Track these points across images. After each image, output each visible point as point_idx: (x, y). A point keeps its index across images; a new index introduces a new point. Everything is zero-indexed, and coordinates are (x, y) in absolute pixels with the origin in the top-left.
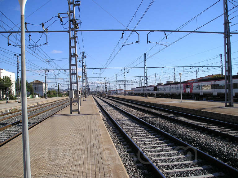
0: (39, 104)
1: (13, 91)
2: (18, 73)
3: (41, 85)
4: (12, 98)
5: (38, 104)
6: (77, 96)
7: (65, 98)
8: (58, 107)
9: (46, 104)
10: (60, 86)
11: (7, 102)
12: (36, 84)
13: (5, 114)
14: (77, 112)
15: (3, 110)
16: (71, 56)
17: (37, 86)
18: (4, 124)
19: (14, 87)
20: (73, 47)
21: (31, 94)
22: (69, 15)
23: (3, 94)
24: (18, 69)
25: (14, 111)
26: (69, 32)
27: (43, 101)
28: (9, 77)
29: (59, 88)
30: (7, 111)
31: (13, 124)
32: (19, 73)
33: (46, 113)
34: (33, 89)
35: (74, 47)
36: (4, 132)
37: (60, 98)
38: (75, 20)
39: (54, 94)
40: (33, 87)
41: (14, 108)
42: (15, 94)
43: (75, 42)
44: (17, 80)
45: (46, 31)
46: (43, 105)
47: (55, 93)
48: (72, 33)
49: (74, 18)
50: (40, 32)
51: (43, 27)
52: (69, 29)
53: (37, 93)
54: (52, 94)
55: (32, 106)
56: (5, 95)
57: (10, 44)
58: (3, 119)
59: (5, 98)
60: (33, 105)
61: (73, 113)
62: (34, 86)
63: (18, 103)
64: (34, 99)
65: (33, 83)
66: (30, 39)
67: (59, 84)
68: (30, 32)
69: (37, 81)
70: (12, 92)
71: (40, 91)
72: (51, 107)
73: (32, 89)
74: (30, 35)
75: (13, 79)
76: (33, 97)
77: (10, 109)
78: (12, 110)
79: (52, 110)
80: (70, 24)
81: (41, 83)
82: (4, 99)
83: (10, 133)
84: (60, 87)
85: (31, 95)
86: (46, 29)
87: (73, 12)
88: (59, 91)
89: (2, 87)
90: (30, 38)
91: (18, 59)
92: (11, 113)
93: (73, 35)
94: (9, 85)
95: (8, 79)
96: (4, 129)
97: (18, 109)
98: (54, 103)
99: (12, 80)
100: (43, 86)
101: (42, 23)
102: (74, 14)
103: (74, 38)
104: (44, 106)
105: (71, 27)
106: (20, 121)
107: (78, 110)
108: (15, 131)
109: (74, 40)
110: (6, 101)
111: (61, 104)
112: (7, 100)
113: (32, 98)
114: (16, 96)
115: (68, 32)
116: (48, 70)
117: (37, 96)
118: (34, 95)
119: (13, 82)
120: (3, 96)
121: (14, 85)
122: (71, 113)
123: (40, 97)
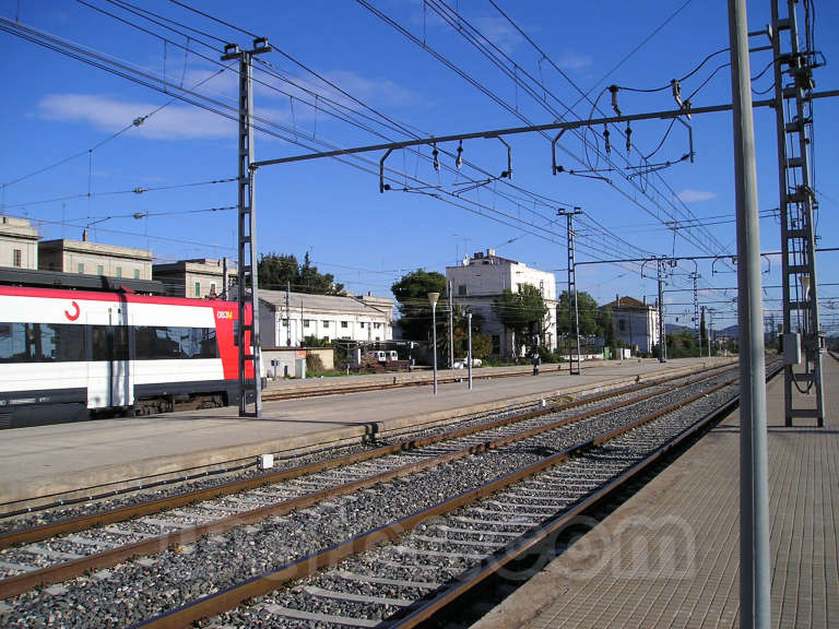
0: (641, 381)
1: (550, 335)
2: (570, 271)
3: (640, 315)
4: (546, 359)
5: (637, 380)
6: (812, 354)
7: (729, 360)
8: (712, 395)
9: (664, 380)
10: (707, 316)
11: (536, 372)
12: (625, 309)
13: (535, 414)
14: (814, 422)
15: (528, 398)
16: (786, 200)
17: (627, 316)
18: (540, 451)
19: (553, 320)
20: (796, 163)
21: (608, 343)
22: (775, 40)
23: (519, 343)
24: (570, 258)
25: (561, 402)
26: (775, 104)
27: (652, 369)
28: (537, 286)
29: (703, 323)
30: (541, 402)
31: (573, 453)
32: (573, 271)
33: (676, 414)
34: (614, 327)
35: (800, 163)
36: (548, 481)
37: (710, 361)
38: (799, 54)
39: (686, 345)
40: (615, 321)
41: (563, 392)
42: (554, 346)
43: (803, 142)
44: (561, 297)
45: (686, 109)
46: (655, 384)
47: (692, 342)
48: (790, 109)
49: (794, 48)
50: (663, 115)
51: (675, 94)
52: (778, 94)
53: (626, 340)
54: (679, 345)
55: (617, 386)
56: (524, 348)
57: (560, 169)
58: (534, 430)
59: (523, 356)
60: (623, 385)
61: (795, 421)
62: (616, 316)
63: (572, 373)
64: (618, 362)
65: (614, 306)
66: (628, 146)
67: (706, 311)
68: (629, 119)
69: (627, 299)
70: (547, 336)
71: (638, 335)
72: (689, 395)
73: (611, 326)
74: (629, 132)
75: (550, 293)
76: (614, 357)
77: (549, 395)
78: (555, 398)
79: (693, 404)
80: (778, 74)
81: (642, 309)
82: (522, 362)
83: (570, 486)
84: (707, 321)
85: (607, 350)
86: (686, 103)
87: (788, 25)
88: (703, 335)
89: (516, 319)
90: (628, 140)
91: (569, 224)
92: (553, 410)
93: (794, 113)
94: (537, 312)
95: (532, 295)
96: (544, 470)
97: (574, 397)
98: (693, 377)
99: (546, 296)
100: (646, 319)
101: (674, 81)
102: (793, 32)
103: (799, 125)
104: (660, 388)
105: (784, 86)
106: (591, 443)
107: (816, 413)
108: (583, 479)
109: (796, 135)
110: (530, 368)
111: (721, 382)
112: (536, 363)
113: (610, 359)
114: (559, 351)
115: (771, 106)
116: (673, 262)
117: (628, 353)
118: (617, 350)
119: (549, 306)
120: (518, 352)
121: (553, 313)
122: (789, 423)
123: (638, 355)
